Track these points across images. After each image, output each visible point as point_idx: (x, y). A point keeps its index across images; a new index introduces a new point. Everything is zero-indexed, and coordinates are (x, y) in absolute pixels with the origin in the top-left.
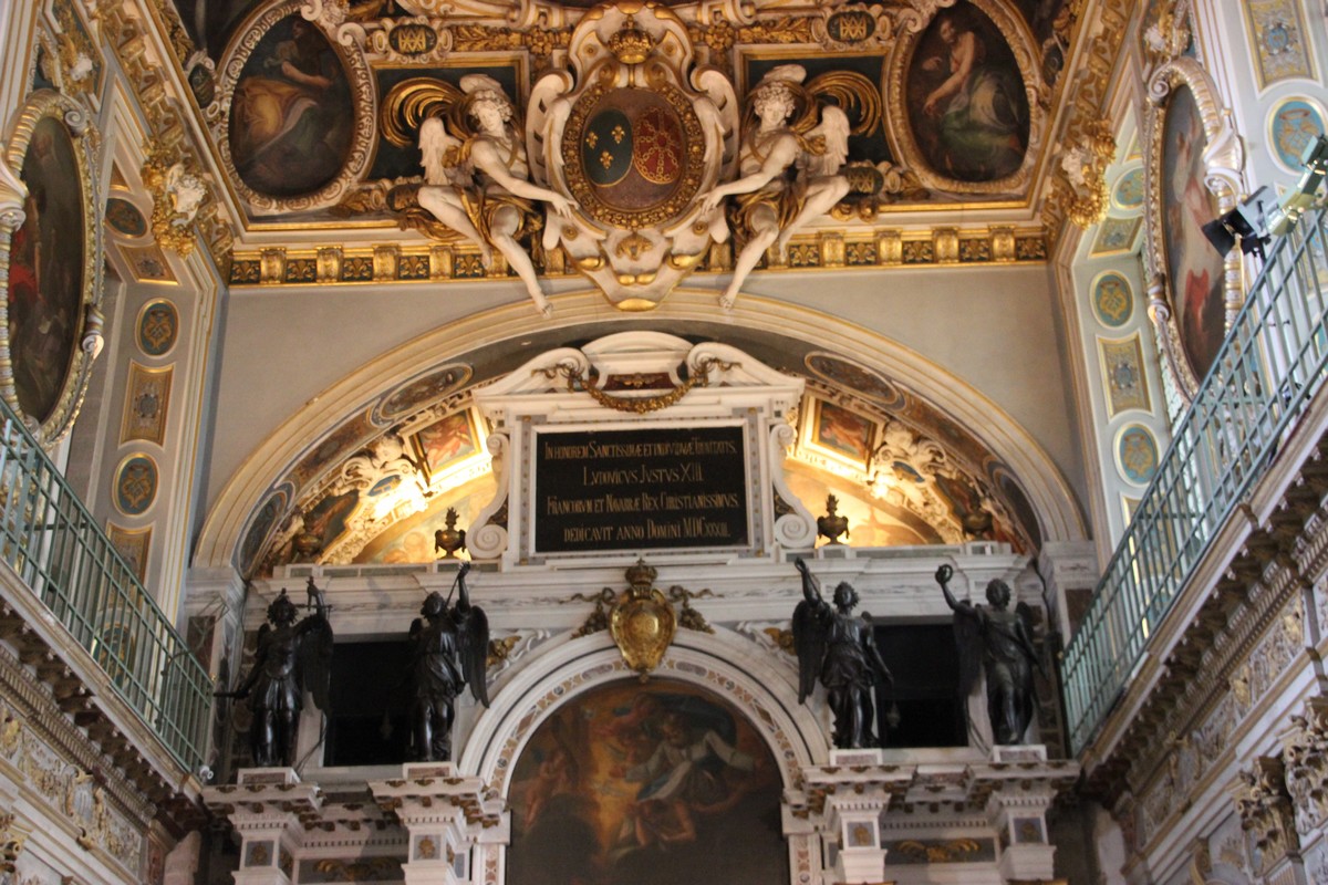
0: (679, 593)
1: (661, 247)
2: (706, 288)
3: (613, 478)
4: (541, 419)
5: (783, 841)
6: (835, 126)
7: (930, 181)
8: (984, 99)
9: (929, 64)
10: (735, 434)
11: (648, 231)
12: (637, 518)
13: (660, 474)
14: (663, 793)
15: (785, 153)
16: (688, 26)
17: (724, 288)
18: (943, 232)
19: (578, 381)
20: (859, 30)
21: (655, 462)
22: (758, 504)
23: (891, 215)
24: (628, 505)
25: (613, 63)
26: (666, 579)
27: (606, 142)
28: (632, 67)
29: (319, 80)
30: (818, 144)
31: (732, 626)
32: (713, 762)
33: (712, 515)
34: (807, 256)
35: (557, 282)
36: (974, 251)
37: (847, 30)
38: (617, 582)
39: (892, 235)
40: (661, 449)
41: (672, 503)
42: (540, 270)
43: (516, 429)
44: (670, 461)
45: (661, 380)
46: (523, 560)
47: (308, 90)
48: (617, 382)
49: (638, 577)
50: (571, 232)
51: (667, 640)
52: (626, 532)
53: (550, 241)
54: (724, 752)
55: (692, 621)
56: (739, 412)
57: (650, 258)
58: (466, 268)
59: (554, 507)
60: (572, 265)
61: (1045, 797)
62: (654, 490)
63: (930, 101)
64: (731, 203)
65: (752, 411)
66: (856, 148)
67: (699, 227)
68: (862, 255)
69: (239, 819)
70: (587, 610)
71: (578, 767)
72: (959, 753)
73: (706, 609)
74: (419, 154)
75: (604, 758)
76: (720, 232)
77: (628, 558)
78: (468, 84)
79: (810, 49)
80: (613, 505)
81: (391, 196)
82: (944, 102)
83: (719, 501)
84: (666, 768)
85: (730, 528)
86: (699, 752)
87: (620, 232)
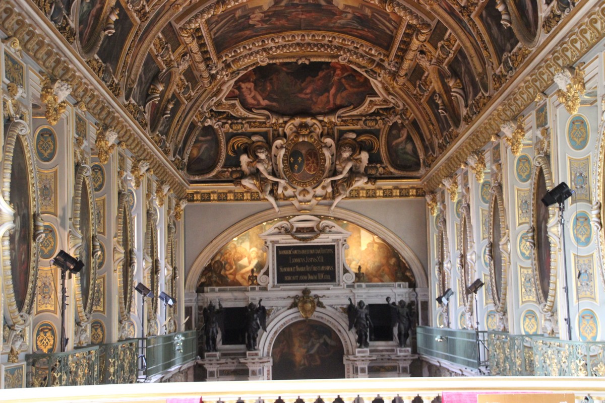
0: (317, 297)
1: (312, 193)
2: (325, 205)
3: (297, 260)
4: (277, 242)
5: (344, 366)
6: (364, 156)
7: (392, 170)
8: (409, 147)
9: (394, 132)
10: (333, 247)
11: (309, 188)
12: (305, 273)
13: (311, 259)
14: (312, 352)
15: (349, 166)
16: (321, 121)
17: (330, 205)
18: (396, 188)
19: (287, 232)
20: (373, 124)
21: (310, 256)
22: (339, 270)
23: (380, 183)
24: (302, 269)
25: (297, 134)
26: (313, 293)
27: (296, 161)
28: (304, 136)
29: (208, 138)
30: (360, 160)
31: (331, 306)
32: (325, 344)
33: (326, 272)
34: (355, 195)
35: (282, 202)
36: (404, 193)
37: (369, 123)
38: (300, 293)
39: (380, 189)
40: (312, 252)
41: (315, 269)
42: (276, 199)
43: (270, 245)
44: (314, 256)
45: (311, 230)
46: (274, 286)
47: (205, 141)
48: (299, 230)
49: (306, 292)
50: (285, 188)
51: (313, 309)
52: (302, 278)
53: (280, 191)
54: (328, 341)
55: (320, 305)
56: (334, 240)
57: (308, 197)
58: (255, 198)
59: (281, 269)
60: (286, 198)
61: (410, 362)
62: (310, 264)
63: (394, 143)
64: (333, 182)
65: (337, 240)
66: (370, 161)
67: (324, 188)
68: (371, 195)
69: (206, 366)
70: (291, 301)
71: (290, 345)
72: (390, 343)
73: (324, 301)
74: (240, 162)
75: (297, 342)
76: (330, 190)
77: (303, 286)
78: (254, 138)
79: (358, 127)
80: (298, 269)
81: (231, 173)
82: (398, 144)
83: (328, 268)
84: (313, 345)
85: (331, 277)
86: (322, 341)
87: (300, 188)
